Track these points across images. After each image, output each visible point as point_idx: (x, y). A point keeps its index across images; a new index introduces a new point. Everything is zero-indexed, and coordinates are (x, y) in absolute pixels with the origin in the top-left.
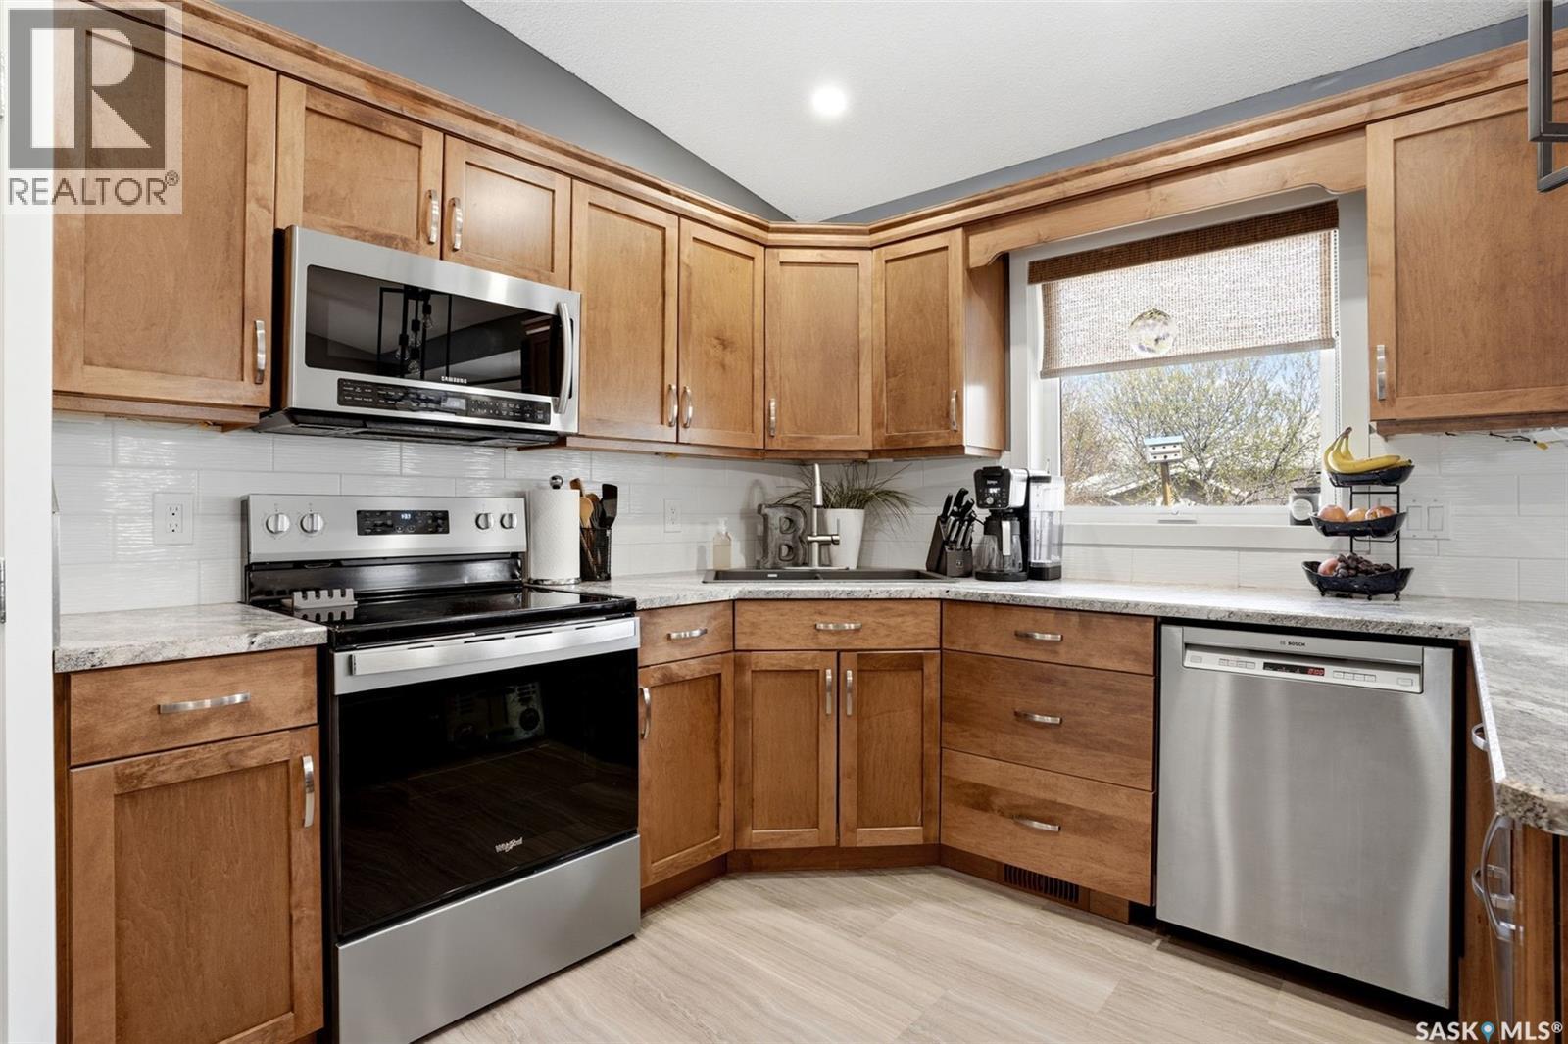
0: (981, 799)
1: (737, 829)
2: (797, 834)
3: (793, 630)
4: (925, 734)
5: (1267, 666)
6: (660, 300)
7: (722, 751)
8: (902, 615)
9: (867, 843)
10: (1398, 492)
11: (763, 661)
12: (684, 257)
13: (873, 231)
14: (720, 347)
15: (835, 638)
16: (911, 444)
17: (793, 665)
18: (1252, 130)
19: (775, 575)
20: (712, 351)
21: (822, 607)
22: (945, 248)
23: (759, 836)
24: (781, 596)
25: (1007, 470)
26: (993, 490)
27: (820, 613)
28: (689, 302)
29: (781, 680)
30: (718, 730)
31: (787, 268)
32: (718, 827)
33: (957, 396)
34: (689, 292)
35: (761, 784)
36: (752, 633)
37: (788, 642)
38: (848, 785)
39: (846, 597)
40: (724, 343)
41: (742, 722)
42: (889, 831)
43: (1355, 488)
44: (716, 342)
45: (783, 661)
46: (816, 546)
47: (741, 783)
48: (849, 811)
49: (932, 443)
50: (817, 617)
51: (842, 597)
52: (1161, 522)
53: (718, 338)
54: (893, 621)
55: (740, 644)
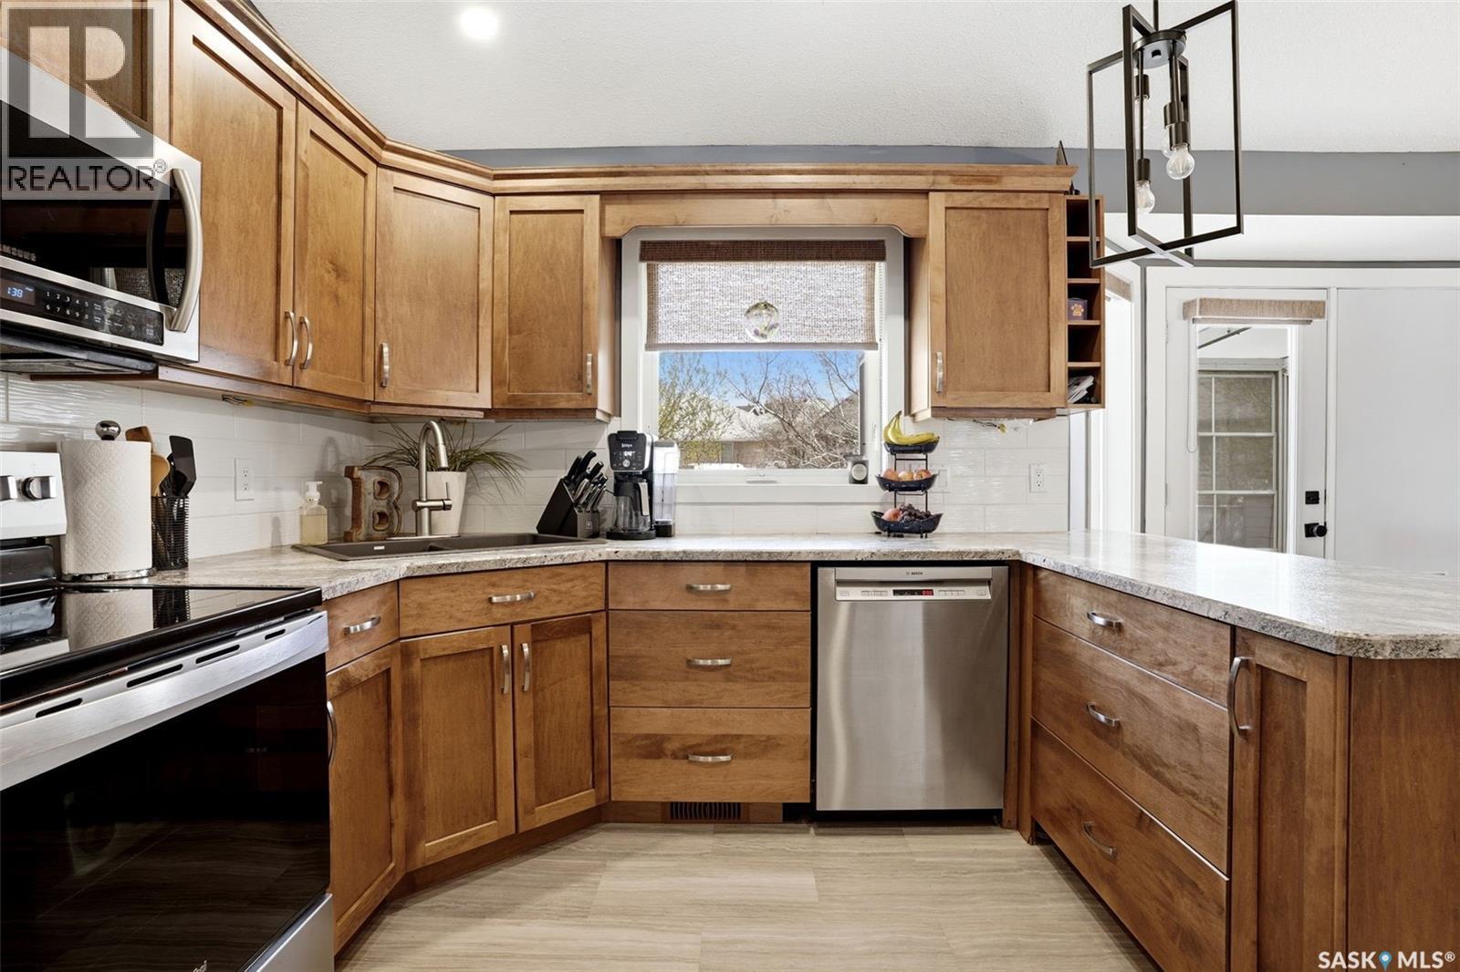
0: (654, 748)
1: (410, 847)
2: (475, 833)
3: (467, 607)
4: (594, 697)
5: (896, 592)
6: (274, 200)
7: (393, 760)
8: (572, 580)
9: (545, 821)
10: (926, 460)
11: (433, 645)
12: (301, 152)
13: (497, 177)
14: (334, 274)
15: (507, 611)
16: (539, 405)
17: (466, 646)
18: (858, 173)
19: (382, 548)
20: (326, 276)
21: (495, 578)
22: (581, 211)
23: (433, 846)
24: (454, 570)
25: (643, 435)
26: (627, 454)
27: (493, 585)
28: (306, 211)
29: (452, 665)
30: (388, 736)
31: (402, 196)
32: (391, 853)
33: (592, 361)
34: (306, 196)
35: (432, 787)
36: (419, 616)
37: (460, 621)
38: (526, 763)
39: (522, 565)
40: (339, 271)
41: (412, 721)
42: (565, 802)
43: (899, 456)
44: (330, 267)
45: (455, 644)
46: (426, 511)
47: (413, 794)
48: (527, 792)
49: (563, 405)
50: (490, 590)
51: (519, 565)
52: (749, 482)
53: (331, 263)
54: (564, 587)
55: (404, 631)
